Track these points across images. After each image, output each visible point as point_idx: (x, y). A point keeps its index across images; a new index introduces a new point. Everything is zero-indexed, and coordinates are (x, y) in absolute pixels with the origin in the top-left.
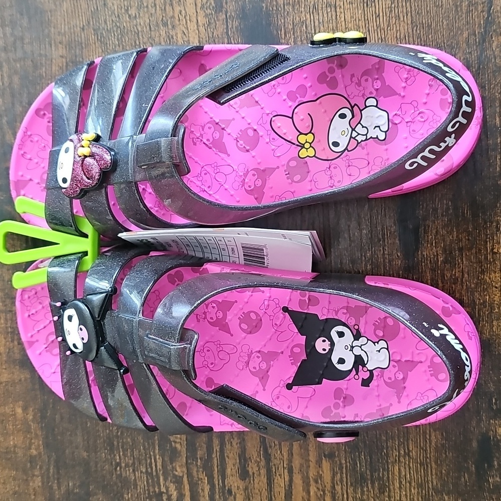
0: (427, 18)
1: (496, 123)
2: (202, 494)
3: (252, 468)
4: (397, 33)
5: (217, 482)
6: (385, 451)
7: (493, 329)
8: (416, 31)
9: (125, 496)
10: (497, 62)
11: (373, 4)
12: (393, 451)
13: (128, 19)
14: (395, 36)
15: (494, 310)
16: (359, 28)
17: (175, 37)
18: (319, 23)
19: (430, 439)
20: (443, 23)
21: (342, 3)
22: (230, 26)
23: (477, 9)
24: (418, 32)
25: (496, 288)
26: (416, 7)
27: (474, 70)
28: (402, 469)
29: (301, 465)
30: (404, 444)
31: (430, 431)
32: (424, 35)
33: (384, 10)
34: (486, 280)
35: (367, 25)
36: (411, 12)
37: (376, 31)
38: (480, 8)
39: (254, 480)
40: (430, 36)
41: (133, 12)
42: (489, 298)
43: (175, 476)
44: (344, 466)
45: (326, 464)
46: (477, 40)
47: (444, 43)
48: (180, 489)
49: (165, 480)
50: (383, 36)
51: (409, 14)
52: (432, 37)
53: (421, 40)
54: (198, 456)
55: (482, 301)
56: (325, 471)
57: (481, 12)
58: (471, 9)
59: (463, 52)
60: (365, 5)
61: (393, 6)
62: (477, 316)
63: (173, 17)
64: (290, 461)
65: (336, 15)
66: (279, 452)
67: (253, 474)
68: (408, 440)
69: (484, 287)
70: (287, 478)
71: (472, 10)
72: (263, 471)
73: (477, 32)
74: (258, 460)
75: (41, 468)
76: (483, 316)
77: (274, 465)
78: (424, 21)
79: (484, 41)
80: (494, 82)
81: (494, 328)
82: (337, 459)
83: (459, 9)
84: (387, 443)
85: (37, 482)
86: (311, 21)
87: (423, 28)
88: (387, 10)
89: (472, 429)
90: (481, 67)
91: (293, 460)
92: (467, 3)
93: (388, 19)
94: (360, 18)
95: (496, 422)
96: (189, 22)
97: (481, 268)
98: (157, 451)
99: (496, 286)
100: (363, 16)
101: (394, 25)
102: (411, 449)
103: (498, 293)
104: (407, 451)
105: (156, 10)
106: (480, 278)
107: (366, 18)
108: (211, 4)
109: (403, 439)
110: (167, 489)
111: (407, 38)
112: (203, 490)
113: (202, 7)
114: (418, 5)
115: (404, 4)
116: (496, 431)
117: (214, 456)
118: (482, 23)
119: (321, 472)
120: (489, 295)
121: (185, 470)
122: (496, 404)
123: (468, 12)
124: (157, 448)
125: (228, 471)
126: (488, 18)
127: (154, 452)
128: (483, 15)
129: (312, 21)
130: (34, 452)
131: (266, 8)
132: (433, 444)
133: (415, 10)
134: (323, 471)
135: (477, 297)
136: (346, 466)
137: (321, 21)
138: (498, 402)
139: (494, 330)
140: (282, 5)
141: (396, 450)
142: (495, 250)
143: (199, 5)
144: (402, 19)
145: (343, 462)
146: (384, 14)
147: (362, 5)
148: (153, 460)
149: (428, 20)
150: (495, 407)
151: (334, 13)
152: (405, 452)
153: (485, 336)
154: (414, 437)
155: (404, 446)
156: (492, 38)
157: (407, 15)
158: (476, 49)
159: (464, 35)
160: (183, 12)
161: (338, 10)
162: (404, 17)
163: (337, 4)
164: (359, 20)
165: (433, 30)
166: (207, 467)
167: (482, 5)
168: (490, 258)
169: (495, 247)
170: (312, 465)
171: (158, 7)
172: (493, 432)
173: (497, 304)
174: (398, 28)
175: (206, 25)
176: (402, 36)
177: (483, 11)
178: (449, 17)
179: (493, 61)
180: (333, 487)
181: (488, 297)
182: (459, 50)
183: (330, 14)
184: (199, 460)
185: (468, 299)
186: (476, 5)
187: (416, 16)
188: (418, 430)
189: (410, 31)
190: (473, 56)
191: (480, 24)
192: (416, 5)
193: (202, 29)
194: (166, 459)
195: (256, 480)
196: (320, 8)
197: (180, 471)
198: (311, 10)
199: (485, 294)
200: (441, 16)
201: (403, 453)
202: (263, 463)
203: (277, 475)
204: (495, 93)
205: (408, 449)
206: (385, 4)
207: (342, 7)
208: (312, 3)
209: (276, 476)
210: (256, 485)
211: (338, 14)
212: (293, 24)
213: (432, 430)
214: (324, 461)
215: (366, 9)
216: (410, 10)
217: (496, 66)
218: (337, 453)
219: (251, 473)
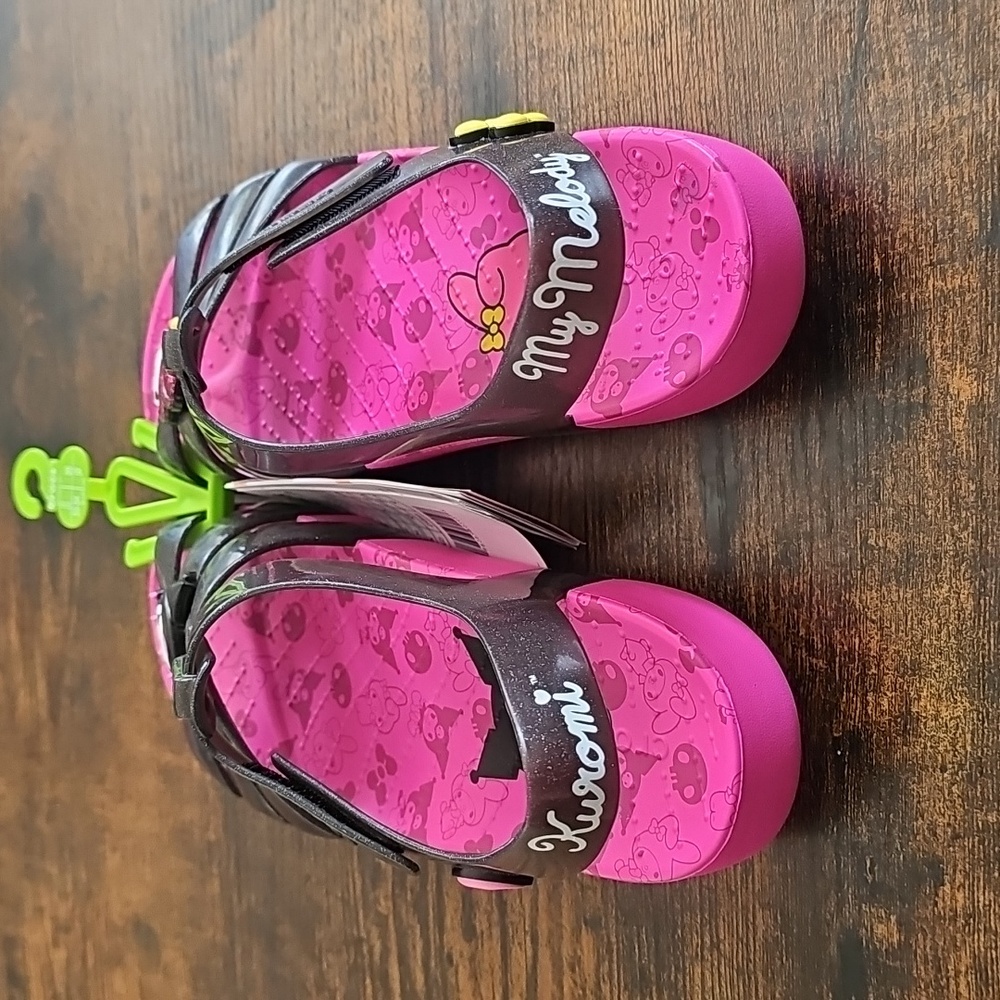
0: (752, 57)
1: (873, 267)
2: (412, 954)
3: (481, 923)
4: (700, 92)
5: (432, 937)
6: (679, 932)
7: (867, 711)
8: (733, 85)
9: (317, 933)
10: (876, 136)
11: (662, 40)
12: (692, 935)
13: (320, 111)
14: (697, 99)
15: (869, 670)
16: (640, 89)
17: (379, 137)
18: (578, 87)
19: (754, 923)
20: (778, 65)
21: (613, 44)
22: (451, 109)
23: (840, 26)
24: (736, 87)
25: (873, 622)
26: (733, 37)
27: (834, 157)
28: (708, 974)
29: (550, 933)
30: (710, 924)
31: (754, 907)
32: (745, 93)
33: (679, 50)
34: (854, 603)
35: (652, 84)
36: (724, 49)
37: (666, 94)
38: (845, 26)
39: (482, 945)
40: (756, 94)
41: (326, 99)
42: (860, 641)
43: (378, 914)
44: (615, 947)
45: (587, 938)
46: (840, 93)
47: (781, 105)
48: (384, 937)
49: (366, 917)
50: (678, 103)
51: (721, 54)
52: (759, 96)
53: (741, 104)
54: (408, 885)
55: (846, 648)
56: (586, 952)
57: (847, 31)
58: (828, 28)
59: (815, 120)
60: (649, 43)
61: (694, 39)
62: (838, 678)
63: (376, 102)
64: (534, 921)
65: (605, 70)
66: (518, 901)
67: (482, 933)
68: (717, 917)
69: (849, 618)
70: (530, 953)
71: (831, 30)
72: (496, 932)
73: (839, 76)
74: (489, 908)
75: (220, 863)
76: (848, 681)
77: (512, 923)
78: (746, 63)
79: (852, 95)
80: (870, 181)
81: (869, 708)
82: (604, 932)
83: (807, 31)
84: (682, 918)
85: (215, 887)
86: (565, 86)
87: (745, 79)
88: (684, 49)
89: (829, 917)
90: (847, 149)
91: (539, 921)
92: (821, 17)
93: (686, 67)
94: (641, 71)
95: (872, 910)
96: (396, 107)
97: (846, 579)
98: (356, 864)
99: (874, 618)
100: (645, 67)
101: (696, 79)
102: (722, 937)
103: (877, 634)
104: (715, 940)
105: (354, 92)
106: (843, 598)
107: (651, 70)
108: (426, 71)
109: (709, 915)
110: (368, 933)
111: (717, 102)
112: (414, 947)
113: (414, 80)
114: (735, 33)
115: (713, 33)
116: (872, 929)
117: (429, 888)
118: (848, 55)
119: (579, 952)
120: (860, 636)
121: (390, 904)
122: (872, 871)
123: (823, 35)
124: (356, 857)
125: (448, 921)
126: (860, 41)
127: (352, 865)
128: (850, 38)
129: (568, 86)
130: (212, 837)
131: (502, 68)
132: (760, 934)
133: (731, 42)
134: (582, 950)
135: (838, 638)
136: (618, 949)
137: (581, 83)
138: (876, 868)
139: (870, 712)
140: (524, 61)
141: (697, 933)
142: (871, 541)
143: (411, 75)
144: (708, 64)
145: (614, 940)
146: (680, 59)
147: (644, 44)
148: (351, 880)
149: (752, 62)
150: (870, 878)
151: (600, 66)
152: (712, 941)
153: (852, 723)
154: (728, 915)
155: (711, 928)
156: (867, 86)
157: (717, 55)
158: (838, 113)
159: (816, 86)
160: (390, 91)
161: (607, 58)
162: (712, 59)
163: (606, 47)
164: (640, 75)
165: (761, 80)
166: (419, 908)
167: (848, 17)
168: (861, 559)
169: (870, 534)
170: (567, 935)
171: (357, 86)
172: (867, 930)
173: (874, 657)
174: (702, 84)
175: (420, 111)
176: (708, 98)
177: (850, 31)
178: (789, 50)
179: (869, 135)
180: (598, 985)
181: (857, 641)
182: (807, 117)
183: (594, 69)
184: (409, 892)
185: (822, 642)
186: (838, 19)
187: (732, 55)
188: (734, 901)
189: (722, 87)
190: (832, 128)
191: (844, 59)
192: (733, 33)
193: (414, 118)
194: (368, 881)
195: (485, 945)
196: (580, 60)
197: (384, 906)
198: (566, 64)
199: (852, 632)
200: (775, 50)
201: (708, 942)
202: (495, 917)
203: (516, 943)
204: (872, 202)
205: (718, 936)
206: (682, 38)
207: (614, 52)
208: (568, 50)
209: (513, 943)
210: (486, 956)
211: (607, 67)
212: (540, 93)
213: (757, 906)
214: (584, 932)
215: (650, 52)
216: (721, 45)
217: (873, 144)
218: (603, 920)
219: (478, 931)
